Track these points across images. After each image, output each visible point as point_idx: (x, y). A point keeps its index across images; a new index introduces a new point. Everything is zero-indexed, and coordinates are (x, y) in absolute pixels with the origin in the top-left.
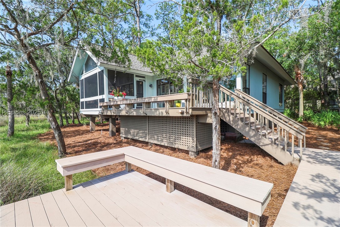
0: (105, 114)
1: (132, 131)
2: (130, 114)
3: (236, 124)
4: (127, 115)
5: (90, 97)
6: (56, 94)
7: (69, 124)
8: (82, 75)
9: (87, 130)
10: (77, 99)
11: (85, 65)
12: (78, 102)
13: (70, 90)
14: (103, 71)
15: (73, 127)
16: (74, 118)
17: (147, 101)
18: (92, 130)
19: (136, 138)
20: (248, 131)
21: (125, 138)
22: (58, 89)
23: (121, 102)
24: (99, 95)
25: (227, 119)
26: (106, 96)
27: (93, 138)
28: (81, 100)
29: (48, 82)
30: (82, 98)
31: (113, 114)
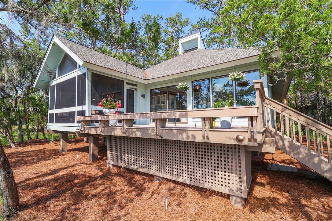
0: (86, 132)
1: (126, 157)
2: (130, 134)
3: (295, 152)
4: (124, 135)
5: (63, 108)
6: (16, 102)
7: (31, 139)
8: (53, 79)
9: (55, 150)
10: (44, 109)
11: (59, 67)
12: (45, 113)
13: (36, 98)
14: (84, 74)
15: (36, 145)
16: (39, 131)
17: (164, 117)
18: (63, 150)
19: (132, 168)
20: (318, 163)
21: (113, 166)
22: (19, 97)
23: (115, 117)
24: (77, 106)
25: (279, 144)
26: (87, 108)
27: (65, 166)
28: (50, 112)
29: (7, 88)
30: (52, 108)
31: (99, 133)
